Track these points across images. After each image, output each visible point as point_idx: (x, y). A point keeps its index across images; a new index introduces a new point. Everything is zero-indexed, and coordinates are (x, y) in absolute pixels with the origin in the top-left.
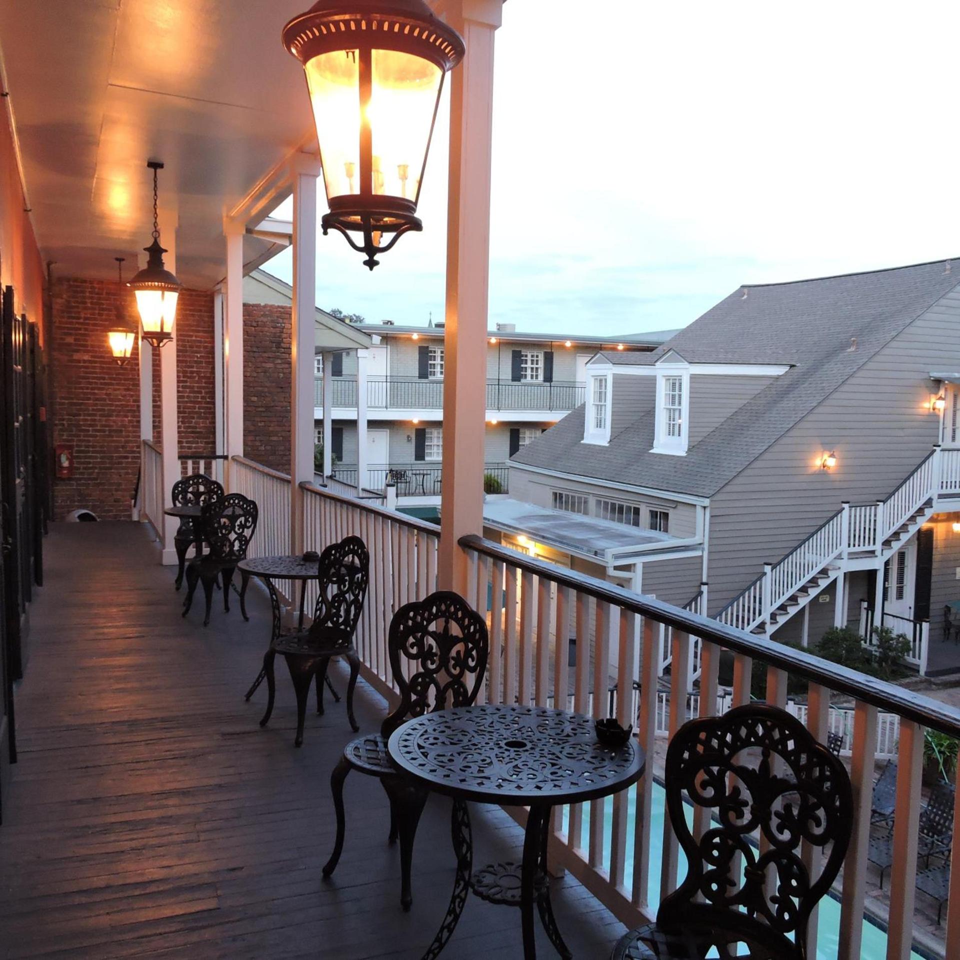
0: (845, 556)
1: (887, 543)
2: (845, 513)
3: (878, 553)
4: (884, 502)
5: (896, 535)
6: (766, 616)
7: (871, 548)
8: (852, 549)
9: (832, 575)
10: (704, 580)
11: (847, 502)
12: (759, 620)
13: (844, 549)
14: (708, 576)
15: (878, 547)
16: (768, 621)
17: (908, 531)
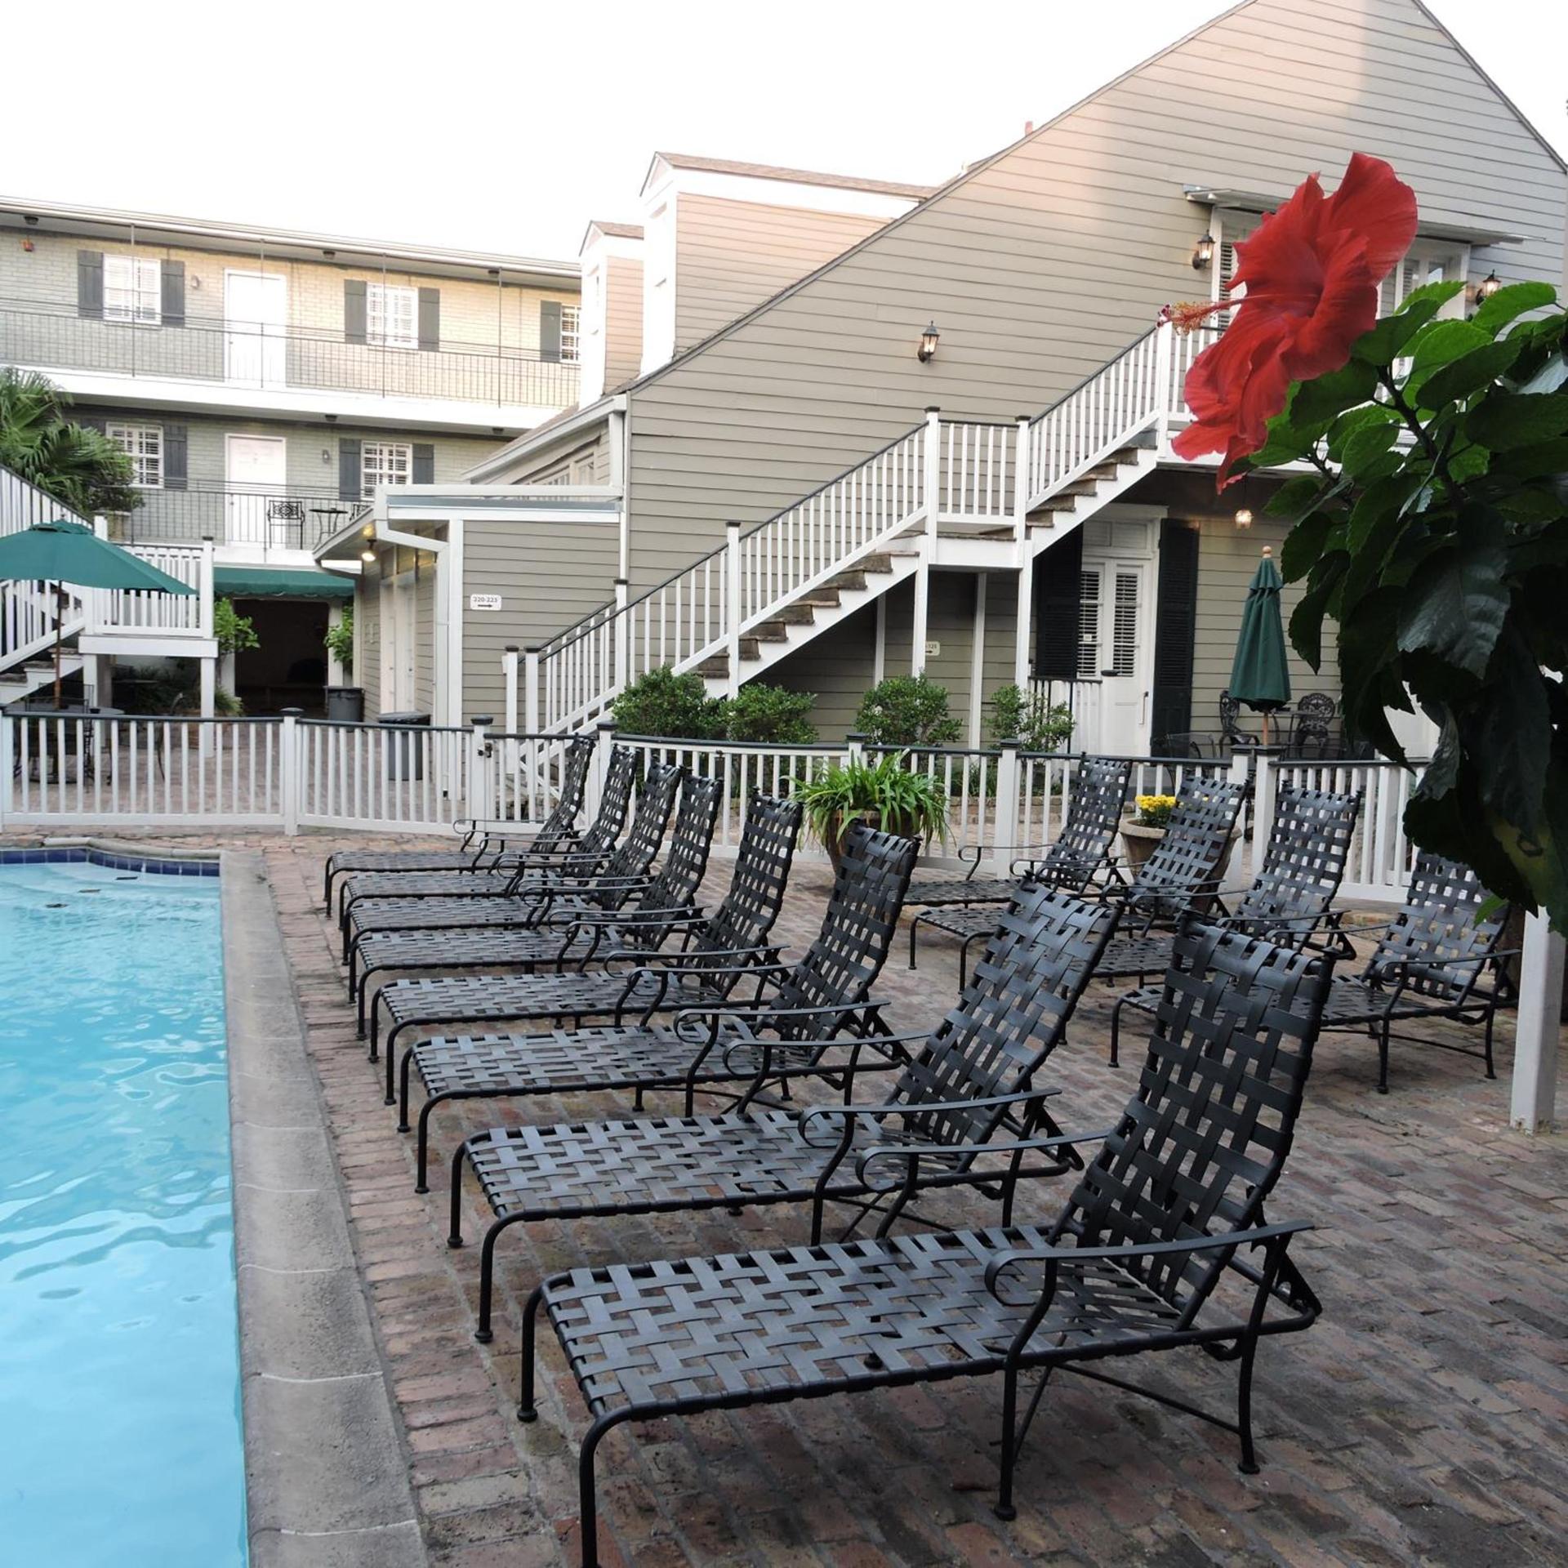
0: (931, 528)
1: (1039, 516)
2: (933, 432)
3: (1019, 532)
4: (1032, 422)
5: (1063, 500)
6: (730, 641)
7: (1002, 520)
8: (949, 517)
9: (901, 570)
10: (623, 576)
11: (936, 409)
12: (710, 649)
13: (931, 513)
14: (630, 568)
15: (1018, 521)
16: (734, 652)
17: (1094, 495)
